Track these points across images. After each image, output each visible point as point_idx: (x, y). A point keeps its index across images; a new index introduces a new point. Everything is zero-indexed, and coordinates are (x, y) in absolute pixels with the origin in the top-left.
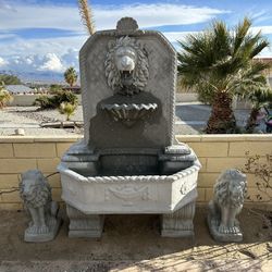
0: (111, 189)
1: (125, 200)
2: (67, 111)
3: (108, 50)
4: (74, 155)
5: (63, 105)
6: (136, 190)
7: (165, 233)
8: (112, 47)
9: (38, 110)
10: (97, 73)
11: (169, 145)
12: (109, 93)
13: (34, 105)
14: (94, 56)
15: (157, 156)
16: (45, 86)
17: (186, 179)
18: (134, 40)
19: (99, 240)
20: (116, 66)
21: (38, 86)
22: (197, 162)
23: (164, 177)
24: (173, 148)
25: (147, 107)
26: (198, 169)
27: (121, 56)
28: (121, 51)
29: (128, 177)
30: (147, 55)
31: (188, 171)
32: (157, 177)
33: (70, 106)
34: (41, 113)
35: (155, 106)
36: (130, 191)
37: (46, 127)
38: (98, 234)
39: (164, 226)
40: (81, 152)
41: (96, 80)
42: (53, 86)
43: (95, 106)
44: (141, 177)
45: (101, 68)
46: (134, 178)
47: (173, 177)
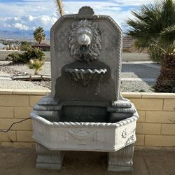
0: (70, 132)
1: (80, 140)
2: (36, 67)
3: (71, 29)
4: (43, 105)
5: (32, 61)
6: (88, 132)
7: (110, 168)
8: (75, 26)
9: (10, 64)
10: (63, 45)
11: (116, 100)
12: (71, 60)
13: (7, 59)
14: (61, 32)
15: (106, 108)
16: (16, 42)
17: (126, 126)
18: (91, 22)
19: (59, 171)
20: (77, 41)
21: (10, 43)
22: (136, 114)
23: (109, 124)
24: (118, 102)
25: (99, 72)
26: (136, 119)
27: (81, 34)
28: (81, 30)
29: (83, 123)
30: (100, 33)
31: (128, 120)
32: (104, 124)
33: (38, 62)
34: (12, 67)
35: (104, 71)
36: (84, 133)
37: (17, 79)
38: (59, 167)
39: (110, 163)
40: (49, 103)
41: (62, 50)
42: (23, 43)
43: (60, 69)
44: (93, 124)
45: (66, 41)
46: (87, 124)
47: (117, 124)
